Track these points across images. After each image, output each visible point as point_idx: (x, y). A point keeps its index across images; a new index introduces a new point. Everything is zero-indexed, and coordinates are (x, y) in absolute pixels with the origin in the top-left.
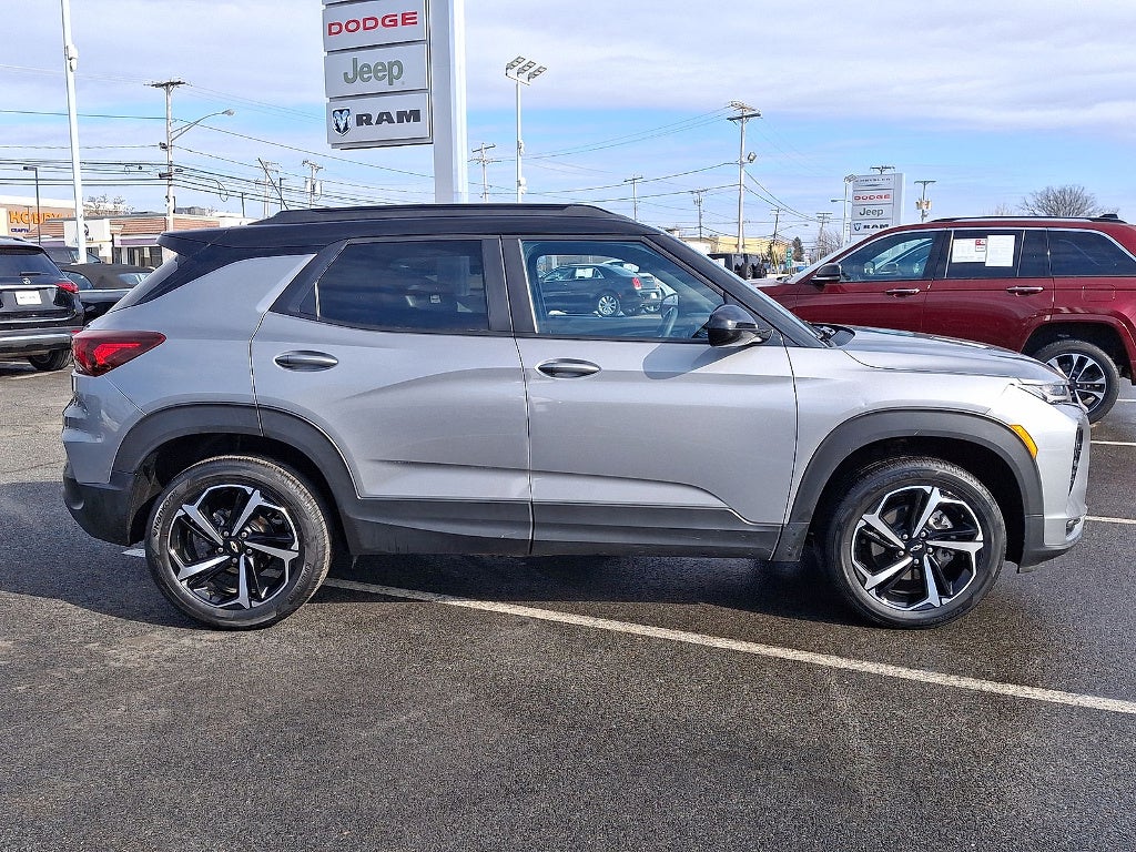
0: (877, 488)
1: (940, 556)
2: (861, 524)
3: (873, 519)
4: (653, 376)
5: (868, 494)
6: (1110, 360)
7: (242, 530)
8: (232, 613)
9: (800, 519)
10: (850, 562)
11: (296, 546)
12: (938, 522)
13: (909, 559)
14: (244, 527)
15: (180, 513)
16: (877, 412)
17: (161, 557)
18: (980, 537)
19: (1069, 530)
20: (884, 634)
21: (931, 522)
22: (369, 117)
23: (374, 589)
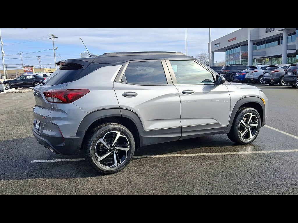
2: (240, 123)
3: (242, 121)
4: (204, 93)
9: (231, 123)
11: (129, 147)
13: (247, 129)
15: (98, 142)
16: (244, 98)
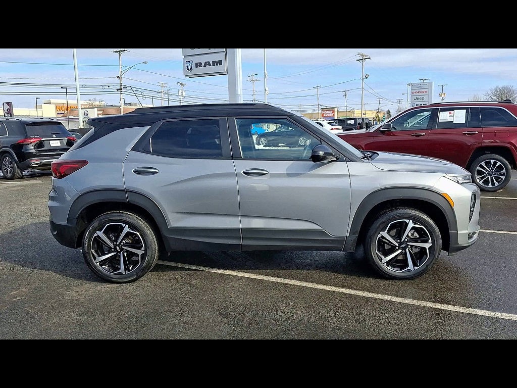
0: (386, 221)
1: (413, 249)
2: (379, 236)
3: (384, 234)
4: (289, 175)
5: (382, 223)
6: (507, 162)
7: (121, 242)
8: (118, 276)
9: (353, 234)
10: (375, 252)
11: (143, 248)
12: (413, 235)
13: (400, 251)
14: (122, 240)
15: (96, 235)
16: (386, 189)
17: (88, 253)
18: (430, 241)
19: (470, 237)
20: (390, 282)
21: (410, 235)
22: (201, 63)
23: (180, 265)
